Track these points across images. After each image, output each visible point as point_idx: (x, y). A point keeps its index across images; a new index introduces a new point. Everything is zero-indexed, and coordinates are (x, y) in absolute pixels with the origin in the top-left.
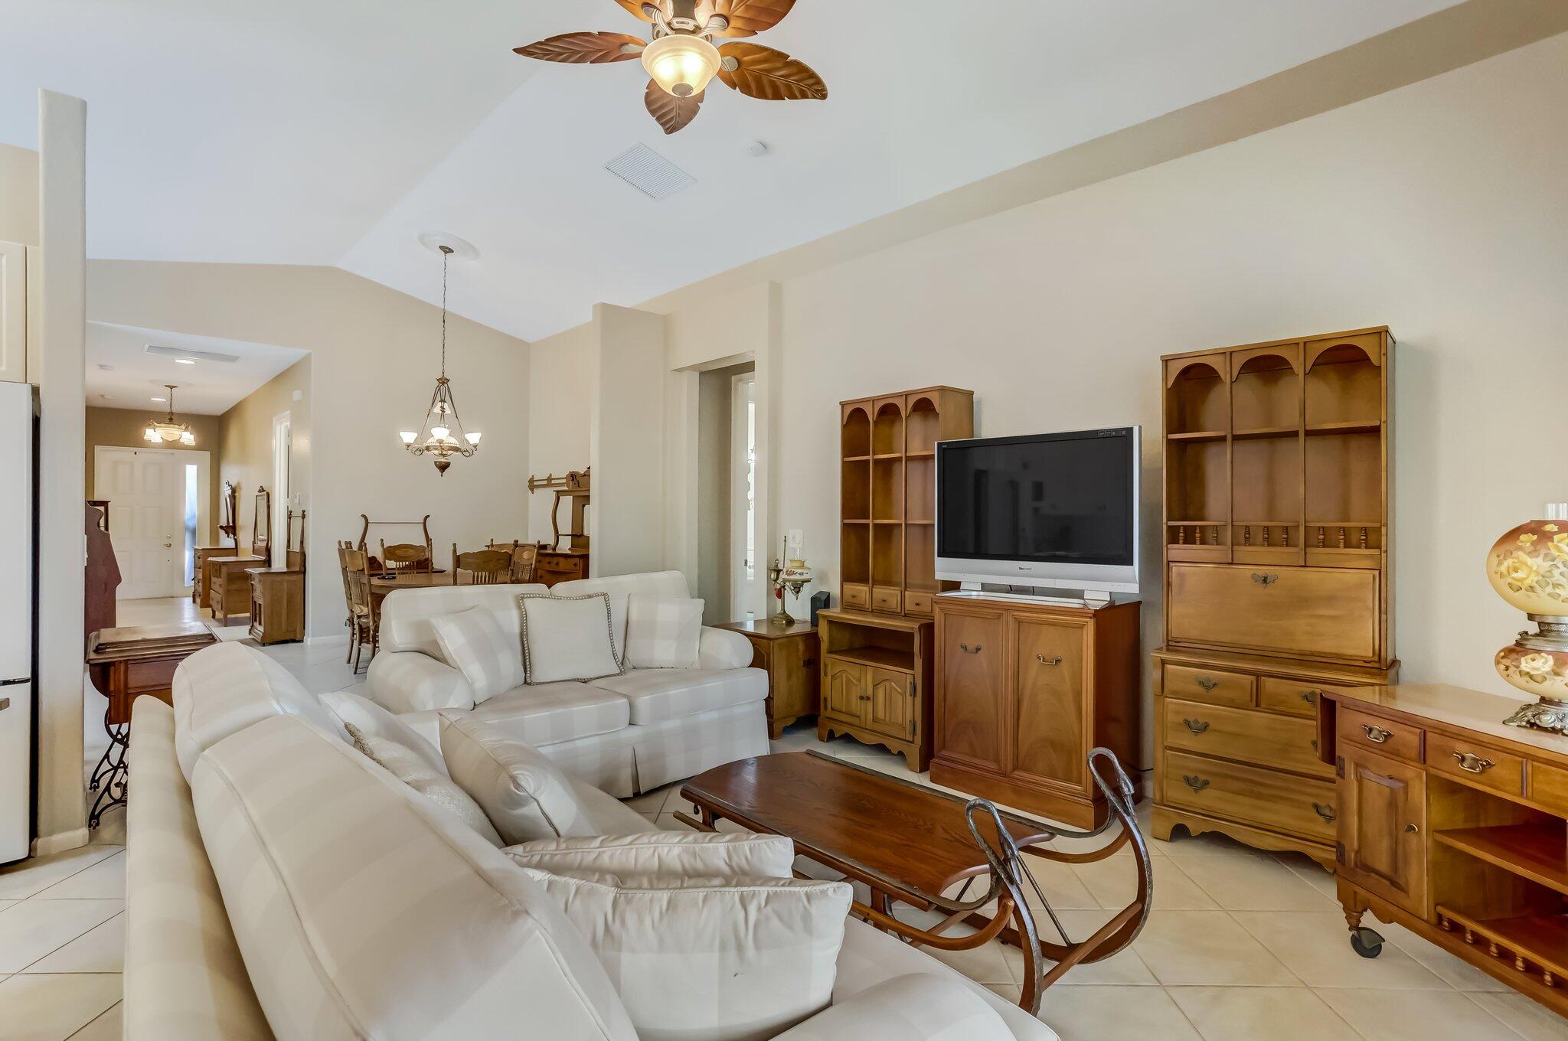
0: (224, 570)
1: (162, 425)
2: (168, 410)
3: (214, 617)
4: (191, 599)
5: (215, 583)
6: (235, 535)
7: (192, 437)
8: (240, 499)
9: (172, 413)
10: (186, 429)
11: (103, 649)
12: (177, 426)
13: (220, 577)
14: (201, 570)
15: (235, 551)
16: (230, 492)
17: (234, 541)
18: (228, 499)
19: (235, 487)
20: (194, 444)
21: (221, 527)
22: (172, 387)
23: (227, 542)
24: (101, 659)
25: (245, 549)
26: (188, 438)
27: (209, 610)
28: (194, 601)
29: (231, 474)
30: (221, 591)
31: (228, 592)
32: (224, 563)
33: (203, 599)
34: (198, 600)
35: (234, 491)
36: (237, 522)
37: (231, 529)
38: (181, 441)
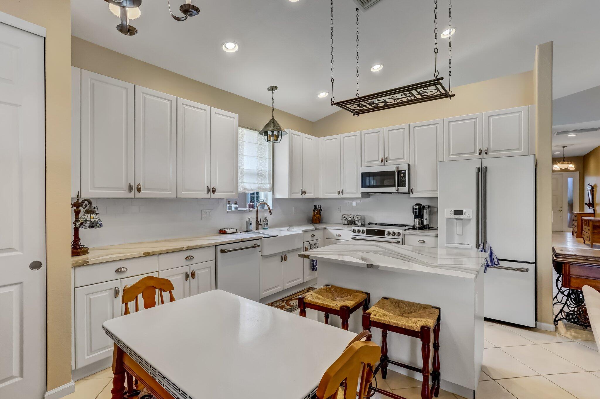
0: (591, 223)
1: (560, 163)
2: (563, 156)
3: (584, 243)
4: (571, 233)
5: (585, 228)
6: (593, 207)
7: (573, 166)
8: (596, 191)
9: (564, 157)
10: (571, 163)
11: (558, 256)
12: (567, 163)
13: (589, 226)
14: (577, 222)
15: (594, 215)
16: (591, 188)
17: (593, 210)
18: (589, 192)
19: (594, 186)
20: (574, 169)
21: (586, 204)
22: (564, 147)
23: (590, 211)
24: (560, 260)
25: (598, 214)
26: (571, 166)
27: (582, 240)
28: (573, 234)
29: (590, 180)
30: (589, 232)
31: (593, 233)
32: (591, 220)
33: (579, 234)
34: (575, 234)
35: (593, 188)
36: (594, 201)
37: (591, 205)
38: (569, 168)
